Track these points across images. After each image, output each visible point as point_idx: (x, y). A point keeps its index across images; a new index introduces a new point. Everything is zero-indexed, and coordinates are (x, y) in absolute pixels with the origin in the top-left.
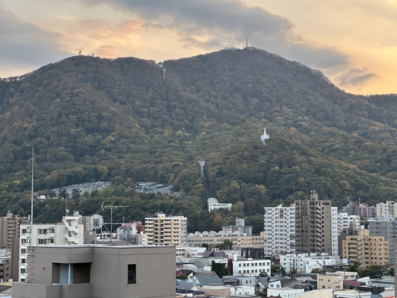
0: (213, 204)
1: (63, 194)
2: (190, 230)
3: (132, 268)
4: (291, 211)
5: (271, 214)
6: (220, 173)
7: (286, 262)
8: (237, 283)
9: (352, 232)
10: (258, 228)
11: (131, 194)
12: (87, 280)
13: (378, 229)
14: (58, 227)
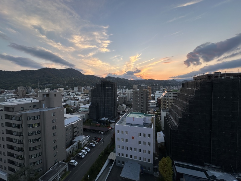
0: (67, 87)
1: (45, 86)
2: (64, 90)
3: (55, 95)
4: (77, 87)
5: (75, 88)
6: (68, 83)
7: (77, 93)
8: (71, 96)
9: (84, 89)
10: (73, 89)
11: (56, 86)
12: (48, 96)
14: (44, 90)
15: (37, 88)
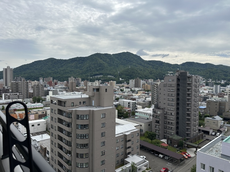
0: (121, 79)
1: (95, 77)
2: (117, 84)
3: (106, 89)
4: (134, 81)
5: (131, 81)
6: (122, 74)
7: (133, 89)
8: (124, 93)
9: (144, 84)
10: (128, 83)
11: (107, 77)
12: (99, 91)
13: (149, 84)
14: (94, 83)
15: (88, 80)
